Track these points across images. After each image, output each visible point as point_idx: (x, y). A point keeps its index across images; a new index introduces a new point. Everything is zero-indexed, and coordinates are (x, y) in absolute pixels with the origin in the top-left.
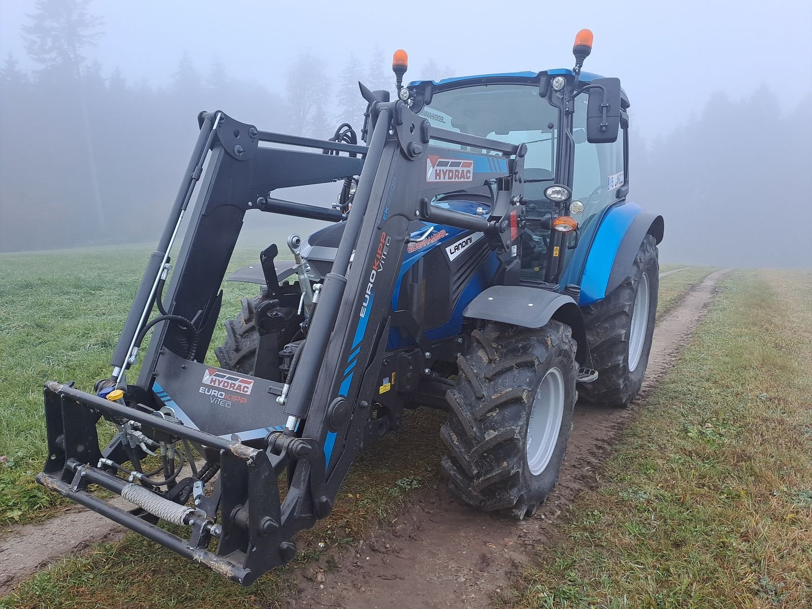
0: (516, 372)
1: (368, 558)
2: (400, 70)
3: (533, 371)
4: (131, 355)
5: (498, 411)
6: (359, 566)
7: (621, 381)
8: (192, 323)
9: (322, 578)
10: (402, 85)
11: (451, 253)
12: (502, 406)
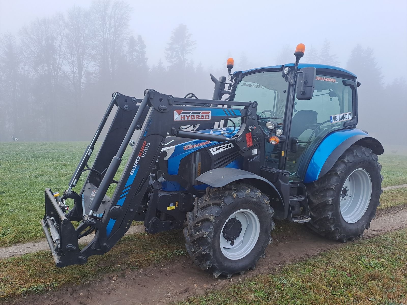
0: (212, 207)
1: (140, 277)
2: (230, 67)
3: (220, 208)
4: (74, 182)
5: (201, 223)
6: (134, 279)
7: (332, 226)
8: (102, 173)
9: (115, 279)
10: (231, 73)
11: (213, 151)
12: (203, 221)
